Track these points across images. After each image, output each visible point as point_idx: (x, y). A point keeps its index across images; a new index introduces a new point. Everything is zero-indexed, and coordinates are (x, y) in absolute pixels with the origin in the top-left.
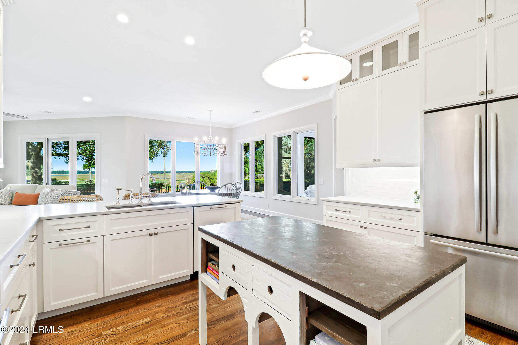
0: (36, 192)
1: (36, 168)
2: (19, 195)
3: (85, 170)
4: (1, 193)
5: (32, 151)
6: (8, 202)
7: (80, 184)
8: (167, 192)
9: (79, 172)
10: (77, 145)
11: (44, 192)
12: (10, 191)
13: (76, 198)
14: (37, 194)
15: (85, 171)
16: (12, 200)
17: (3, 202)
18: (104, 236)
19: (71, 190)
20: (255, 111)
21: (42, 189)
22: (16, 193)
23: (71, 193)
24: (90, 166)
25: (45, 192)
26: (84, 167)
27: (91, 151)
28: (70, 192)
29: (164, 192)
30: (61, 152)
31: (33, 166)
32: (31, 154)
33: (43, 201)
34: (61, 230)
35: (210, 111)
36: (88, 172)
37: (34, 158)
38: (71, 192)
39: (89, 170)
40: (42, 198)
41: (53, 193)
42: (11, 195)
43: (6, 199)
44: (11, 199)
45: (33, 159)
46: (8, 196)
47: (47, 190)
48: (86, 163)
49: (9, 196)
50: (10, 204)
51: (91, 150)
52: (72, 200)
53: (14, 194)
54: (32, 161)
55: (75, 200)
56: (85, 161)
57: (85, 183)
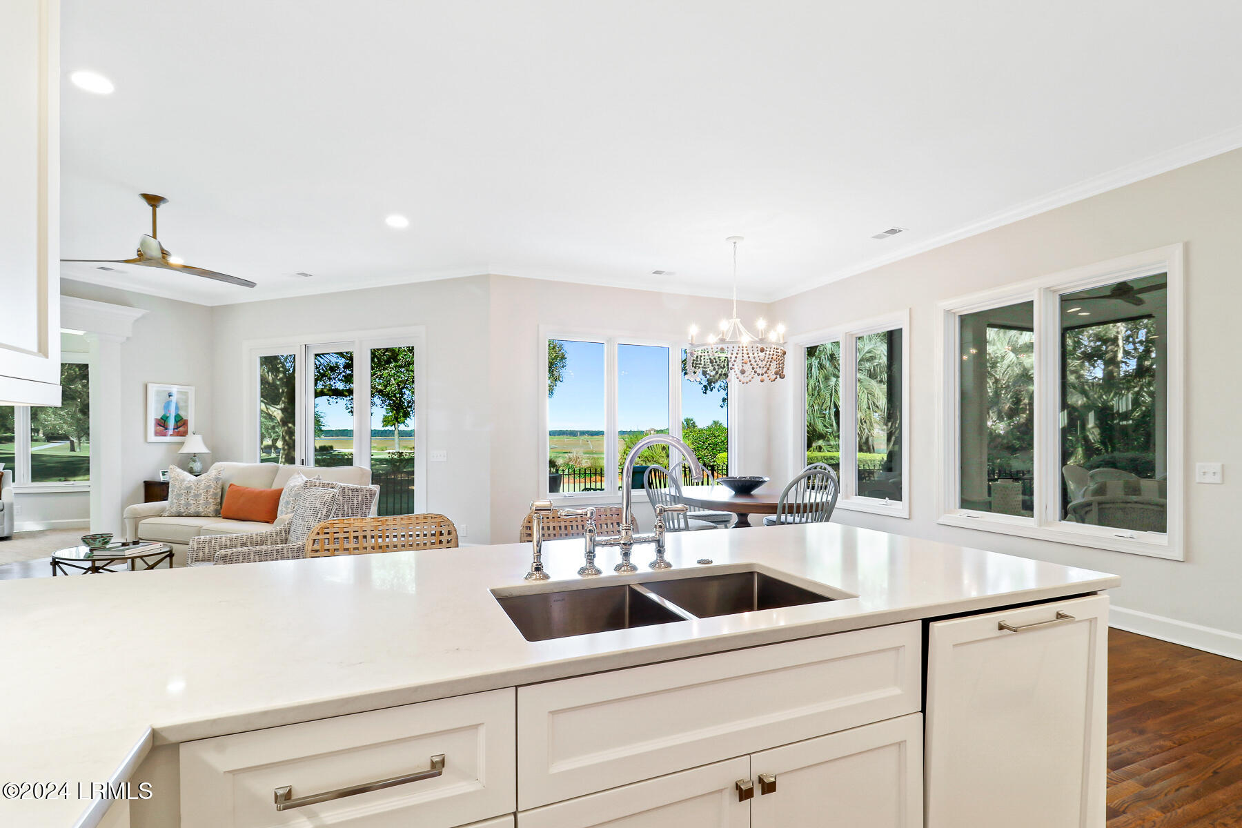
0: (275, 487)
1: (290, 423)
2: (238, 492)
3: (386, 428)
4: (197, 486)
5: (283, 384)
6: (211, 508)
7: (377, 460)
8: (593, 489)
9: (375, 433)
10: (372, 369)
11: (292, 485)
12: (217, 479)
13: (368, 528)
14: (275, 490)
15: (386, 431)
16: (221, 503)
17: (201, 510)
18: (515, 814)
19: (356, 486)
20: (881, 231)
21: (289, 476)
22: (231, 485)
23: (356, 493)
24: (396, 419)
25: (294, 487)
26: (385, 421)
27: (400, 382)
28: (353, 490)
29: (586, 489)
30: (340, 386)
31: (285, 419)
32: (281, 391)
33: (289, 510)
34: (286, 800)
35: (734, 240)
36: (391, 433)
37: (286, 400)
38: (357, 490)
39: (393, 428)
40: (287, 503)
41: (309, 493)
42: (219, 491)
43: (207, 503)
44: (219, 500)
45: (284, 402)
46: (211, 493)
47: (300, 479)
48: (388, 413)
49: (215, 494)
50: (216, 516)
51: (400, 379)
52: (356, 534)
53: (227, 488)
54: (283, 406)
55: (364, 534)
56: (387, 409)
57: (386, 456)
